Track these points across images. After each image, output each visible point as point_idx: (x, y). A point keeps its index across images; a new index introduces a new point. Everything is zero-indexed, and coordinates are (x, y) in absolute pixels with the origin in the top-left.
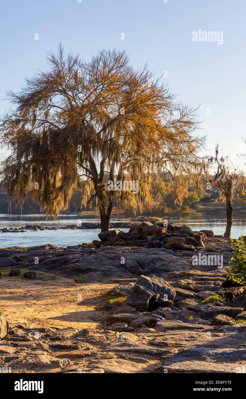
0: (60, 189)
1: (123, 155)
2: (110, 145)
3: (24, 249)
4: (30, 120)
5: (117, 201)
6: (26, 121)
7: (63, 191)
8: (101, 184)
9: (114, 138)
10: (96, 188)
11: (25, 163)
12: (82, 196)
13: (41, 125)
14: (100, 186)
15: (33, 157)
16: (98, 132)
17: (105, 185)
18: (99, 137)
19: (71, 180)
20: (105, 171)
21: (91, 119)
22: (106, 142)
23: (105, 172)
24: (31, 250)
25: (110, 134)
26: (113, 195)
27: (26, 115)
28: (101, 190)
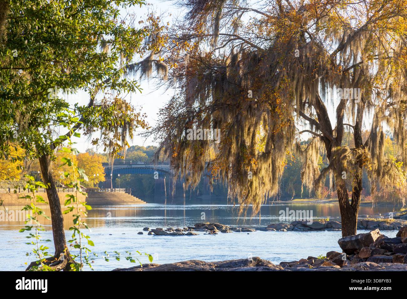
0: (264, 158)
1: (378, 94)
2: (354, 77)
3: (210, 265)
4: (207, 36)
5: (370, 179)
6: (201, 37)
7: (270, 161)
8: (339, 148)
9: (360, 63)
10: (330, 154)
11: (200, 111)
12: (304, 170)
13: (227, 44)
14: (338, 150)
15: (216, 100)
16: (331, 52)
17: (346, 150)
18: (333, 63)
19: (285, 141)
20: (345, 124)
21: (317, 29)
22: (346, 70)
23: (345, 126)
24: (224, 267)
25: (353, 57)
26: (361, 167)
27: (201, 26)
28: (339, 159)
